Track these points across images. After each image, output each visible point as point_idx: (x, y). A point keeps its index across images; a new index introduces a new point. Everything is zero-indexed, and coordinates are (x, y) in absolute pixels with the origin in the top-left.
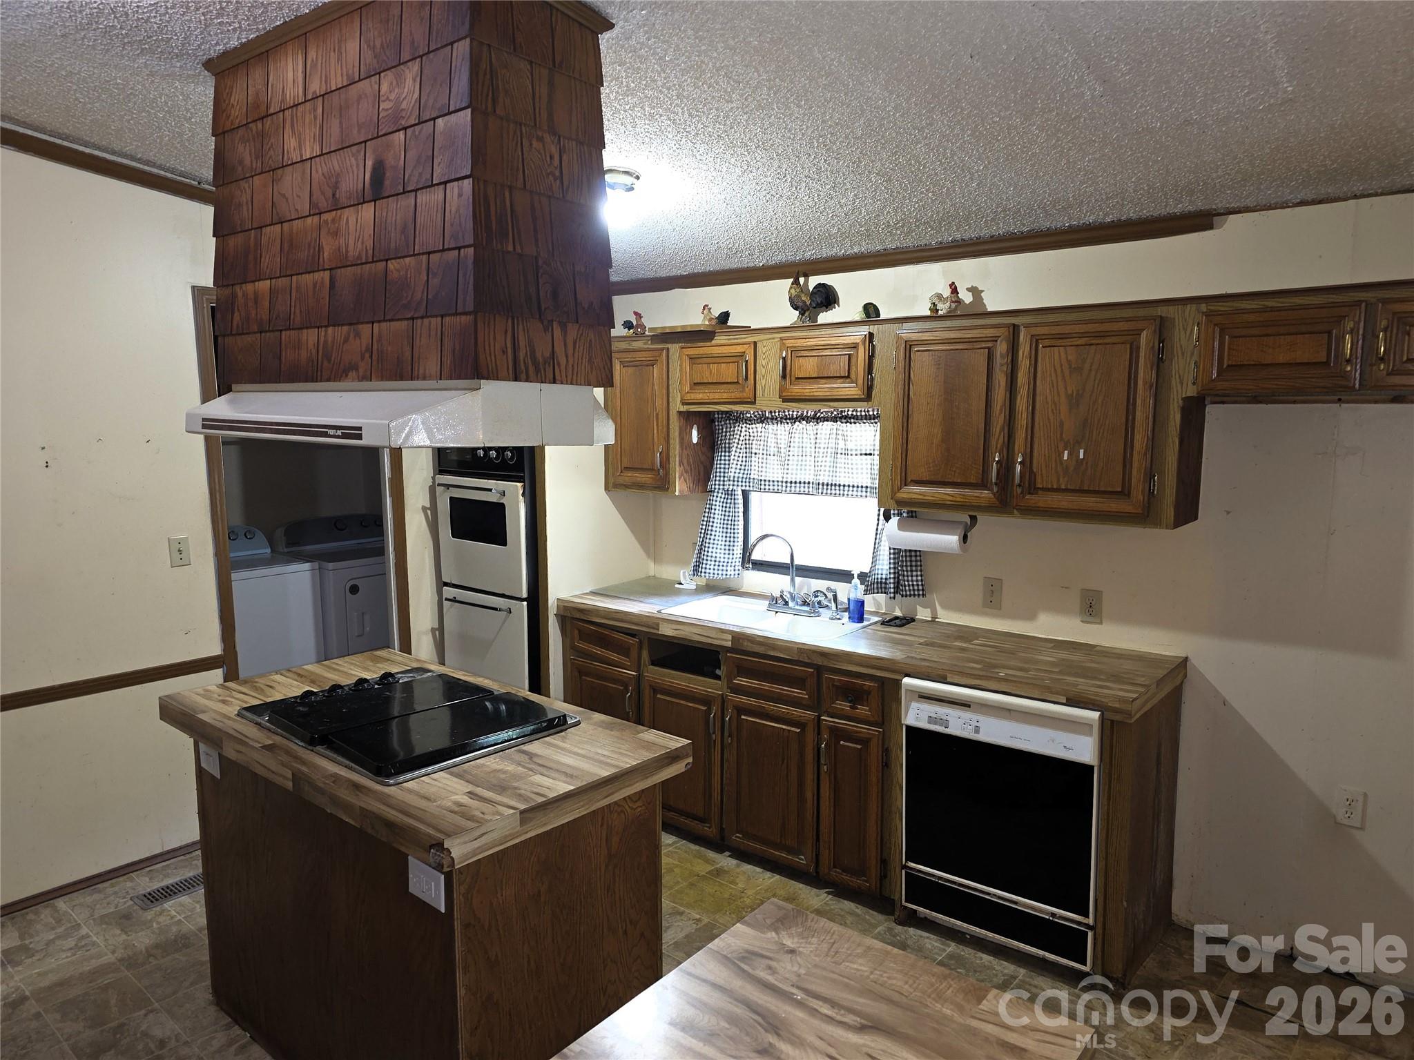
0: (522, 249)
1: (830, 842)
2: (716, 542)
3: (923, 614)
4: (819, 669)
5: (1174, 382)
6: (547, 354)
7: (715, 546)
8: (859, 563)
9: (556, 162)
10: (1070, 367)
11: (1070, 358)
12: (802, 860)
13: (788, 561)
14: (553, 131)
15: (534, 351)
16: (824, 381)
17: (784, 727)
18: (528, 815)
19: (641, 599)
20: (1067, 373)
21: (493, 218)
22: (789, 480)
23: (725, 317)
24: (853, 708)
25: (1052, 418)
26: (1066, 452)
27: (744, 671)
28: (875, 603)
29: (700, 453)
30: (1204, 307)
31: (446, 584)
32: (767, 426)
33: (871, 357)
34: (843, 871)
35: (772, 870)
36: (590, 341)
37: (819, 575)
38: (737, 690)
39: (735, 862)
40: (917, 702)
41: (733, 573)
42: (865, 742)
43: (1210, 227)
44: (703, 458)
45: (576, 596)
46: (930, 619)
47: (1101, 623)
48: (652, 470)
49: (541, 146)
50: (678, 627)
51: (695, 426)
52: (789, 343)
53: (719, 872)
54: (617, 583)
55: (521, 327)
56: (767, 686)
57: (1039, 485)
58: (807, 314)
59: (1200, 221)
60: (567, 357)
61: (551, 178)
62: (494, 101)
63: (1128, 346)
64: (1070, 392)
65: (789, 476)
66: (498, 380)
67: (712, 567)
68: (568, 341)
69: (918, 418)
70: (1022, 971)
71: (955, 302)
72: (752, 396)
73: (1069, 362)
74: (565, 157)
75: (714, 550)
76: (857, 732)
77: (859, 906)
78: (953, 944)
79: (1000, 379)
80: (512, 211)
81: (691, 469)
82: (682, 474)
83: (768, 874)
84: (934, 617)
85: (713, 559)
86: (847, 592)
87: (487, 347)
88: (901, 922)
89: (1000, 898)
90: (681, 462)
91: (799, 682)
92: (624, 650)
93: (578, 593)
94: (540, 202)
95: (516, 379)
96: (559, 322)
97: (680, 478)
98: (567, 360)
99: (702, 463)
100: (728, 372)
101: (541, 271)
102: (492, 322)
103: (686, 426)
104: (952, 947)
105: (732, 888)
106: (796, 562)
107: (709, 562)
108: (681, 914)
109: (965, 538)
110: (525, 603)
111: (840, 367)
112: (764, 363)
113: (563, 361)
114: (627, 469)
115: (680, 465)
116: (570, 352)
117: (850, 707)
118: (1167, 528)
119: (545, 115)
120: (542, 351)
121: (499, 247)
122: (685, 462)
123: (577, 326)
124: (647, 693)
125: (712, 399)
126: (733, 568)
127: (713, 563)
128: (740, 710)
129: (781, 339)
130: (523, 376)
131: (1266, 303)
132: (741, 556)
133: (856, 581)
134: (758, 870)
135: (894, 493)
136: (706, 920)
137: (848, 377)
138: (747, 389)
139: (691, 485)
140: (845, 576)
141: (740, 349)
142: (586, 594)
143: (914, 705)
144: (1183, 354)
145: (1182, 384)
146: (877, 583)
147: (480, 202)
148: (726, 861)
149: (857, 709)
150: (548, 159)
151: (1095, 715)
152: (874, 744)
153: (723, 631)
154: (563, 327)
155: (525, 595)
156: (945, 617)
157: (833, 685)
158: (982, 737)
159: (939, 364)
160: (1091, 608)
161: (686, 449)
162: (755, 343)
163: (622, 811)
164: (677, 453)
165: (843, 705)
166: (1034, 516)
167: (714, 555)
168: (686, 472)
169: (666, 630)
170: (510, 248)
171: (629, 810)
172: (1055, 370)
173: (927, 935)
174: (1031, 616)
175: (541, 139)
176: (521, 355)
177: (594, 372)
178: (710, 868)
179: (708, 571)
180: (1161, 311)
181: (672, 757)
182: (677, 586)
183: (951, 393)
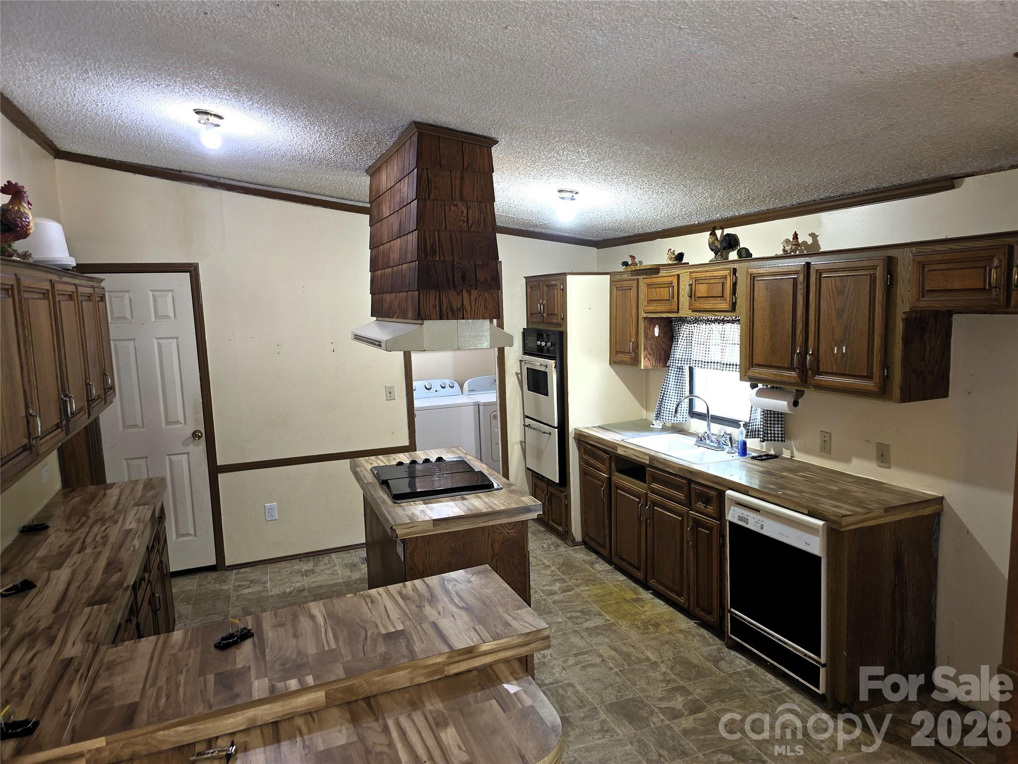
0: (444, 258)
1: (694, 590)
2: (670, 399)
3: (786, 454)
4: (690, 481)
5: (899, 301)
6: (459, 306)
7: (669, 402)
8: (743, 416)
9: (465, 214)
10: (837, 291)
11: (837, 285)
12: (682, 600)
13: (706, 412)
14: (462, 199)
15: (452, 305)
16: (711, 299)
17: (674, 516)
18: (438, 522)
19: (620, 432)
20: (836, 296)
21: (428, 247)
22: (706, 361)
23: (680, 256)
24: (706, 507)
25: (827, 324)
26: (836, 348)
27: (655, 479)
28: (754, 444)
29: (661, 343)
30: (914, 249)
31: (527, 417)
32: (699, 326)
33: (735, 284)
34: (702, 610)
35: (670, 605)
36: (486, 297)
37: (731, 424)
38: (654, 491)
39: (652, 596)
40: (734, 506)
41: (681, 419)
42: (710, 529)
43: (952, 187)
44: (663, 346)
45: (587, 428)
46: (789, 457)
47: (890, 468)
48: (630, 353)
49: (456, 209)
50: (625, 450)
51: (657, 326)
52: (694, 275)
53: (638, 600)
54: (616, 422)
55: (444, 295)
56: (666, 490)
57: (822, 370)
58: (719, 254)
59: (946, 183)
60: (471, 306)
61: (461, 222)
62: (429, 194)
63: (869, 276)
64: (837, 308)
65: (706, 358)
66: (431, 320)
67: (667, 415)
68: (472, 299)
69: (758, 324)
70: (788, 688)
71: (795, 245)
72: (676, 308)
73: (837, 287)
74: (470, 211)
75: (669, 404)
76: (707, 523)
77: (709, 633)
78: (754, 665)
79: (800, 299)
80: (439, 241)
81: (654, 353)
82: (647, 356)
83: (667, 606)
84: (792, 456)
85: (668, 410)
86: (738, 434)
87: (425, 306)
88: (729, 647)
89: (779, 640)
90: (645, 348)
91: (678, 488)
92: (602, 461)
93: (589, 426)
94: (455, 235)
95: (441, 319)
96: (467, 291)
97: (644, 358)
98: (471, 308)
99: (663, 349)
100: (664, 293)
101: (455, 267)
102: (428, 296)
103: (650, 325)
104: (753, 666)
105: (640, 609)
106: (711, 413)
107: (665, 412)
108: (601, 615)
109: (796, 404)
110: (557, 430)
111: (717, 291)
112: (683, 287)
113: (469, 308)
114: (619, 352)
115: (644, 350)
116: (473, 303)
117: (704, 506)
118: (896, 402)
119: (458, 193)
120: (456, 304)
121: (431, 259)
122: (649, 348)
123: (476, 291)
124: (613, 488)
125: (661, 310)
126: (681, 417)
127: (668, 412)
128: (655, 503)
129: (691, 273)
130: (445, 317)
131: (951, 246)
132: (688, 409)
133: (742, 428)
134: (662, 603)
135: (746, 372)
136: (612, 621)
137: (722, 296)
138: (673, 304)
139: (654, 363)
140: (735, 423)
141: (670, 279)
142: (595, 427)
143: (732, 508)
144: (903, 282)
145: (903, 302)
146: (755, 431)
147: (422, 241)
148: (647, 595)
149: (707, 508)
150: (460, 213)
151: (820, 523)
152: (715, 531)
153: (645, 454)
154: (469, 293)
155: (556, 425)
156: (800, 457)
157: (696, 492)
158: (764, 532)
159: (768, 289)
160: (883, 457)
161: (650, 340)
162: (678, 276)
163: (501, 533)
164: (642, 342)
165: (700, 505)
166: (821, 390)
167: (669, 407)
168: (650, 354)
169: (620, 451)
170: (438, 259)
171: (506, 533)
172: (829, 293)
173: (741, 656)
174: (847, 460)
175: (456, 205)
176: (444, 307)
177: (488, 313)
178: (635, 596)
179: (664, 417)
180: (890, 253)
181: (527, 509)
182: (651, 426)
183: (774, 307)
